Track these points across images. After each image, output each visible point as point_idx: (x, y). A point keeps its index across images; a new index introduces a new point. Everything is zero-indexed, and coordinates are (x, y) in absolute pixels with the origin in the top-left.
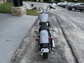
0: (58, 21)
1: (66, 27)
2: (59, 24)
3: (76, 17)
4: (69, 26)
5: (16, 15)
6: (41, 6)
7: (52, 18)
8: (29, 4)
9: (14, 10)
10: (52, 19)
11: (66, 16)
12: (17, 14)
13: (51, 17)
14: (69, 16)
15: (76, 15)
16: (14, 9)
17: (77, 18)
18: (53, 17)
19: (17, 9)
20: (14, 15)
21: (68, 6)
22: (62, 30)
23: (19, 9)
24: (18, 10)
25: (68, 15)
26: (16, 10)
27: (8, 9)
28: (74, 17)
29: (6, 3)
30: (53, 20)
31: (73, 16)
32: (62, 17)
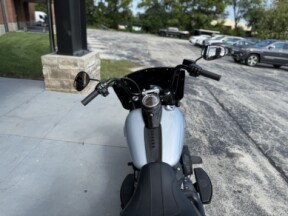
0: (230, 115)
1: (278, 144)
2: (241, 127)
3: (278, 91)
4: (284, 138)
5: (63, 86)
6: (140, 47)
7: (198, 98)
8: (95, 37)
9: (55, 68)
10: (202, 103)
11: (241, 88)
12: (66, 84)
13: (195, 93)
14: (251, 88)
15: (269, 82)
16: (55, 62)
17: (285, 98)
18: (200, 93)
19: (70, 64)
20: (54, 89)
21: (234, 50)
22: (273, 164)
23: (76, 65)
24: (72, 67)
25: (248, 84)
26: (61, 67)
27: (22, 56)
28: (273, 93)
29: (14, 32)
30: (210, 109)
31: (266, 89)
32: (232, 91)
